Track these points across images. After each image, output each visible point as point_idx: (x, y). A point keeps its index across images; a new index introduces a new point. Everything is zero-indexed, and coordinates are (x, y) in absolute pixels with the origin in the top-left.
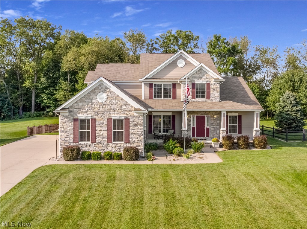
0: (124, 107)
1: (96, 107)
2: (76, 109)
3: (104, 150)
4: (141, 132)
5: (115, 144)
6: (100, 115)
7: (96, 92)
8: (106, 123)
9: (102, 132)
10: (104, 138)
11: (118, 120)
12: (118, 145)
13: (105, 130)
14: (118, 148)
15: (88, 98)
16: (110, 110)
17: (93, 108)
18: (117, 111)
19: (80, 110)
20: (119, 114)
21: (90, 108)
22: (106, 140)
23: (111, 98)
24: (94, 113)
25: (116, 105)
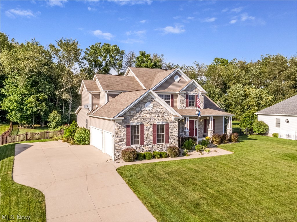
0: (165, 114)
1: (144, 114)
2: (129, 117)
3: (150, 150)
4: (177, 134)
5: (159, 145)
6: (147, 122)
7: (145, 102)
8: (151, 128)
9: (149, 136)
10: (150, 140)
11: (161, 125)
12: (160, 146)
13: (151, 134)
14: (161, 148)
15: (138, 107)
16: (155, 117)
17: (142, 116)
18: (160, 117)
19: (131, 117)
20: (162, 120)
21: (140, 116)
22: (152, 142)
23: (156, 107)
24: (143, 119)
25: (159, 112)
